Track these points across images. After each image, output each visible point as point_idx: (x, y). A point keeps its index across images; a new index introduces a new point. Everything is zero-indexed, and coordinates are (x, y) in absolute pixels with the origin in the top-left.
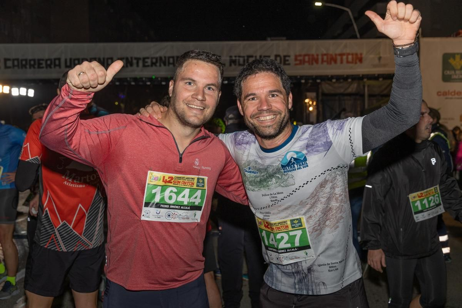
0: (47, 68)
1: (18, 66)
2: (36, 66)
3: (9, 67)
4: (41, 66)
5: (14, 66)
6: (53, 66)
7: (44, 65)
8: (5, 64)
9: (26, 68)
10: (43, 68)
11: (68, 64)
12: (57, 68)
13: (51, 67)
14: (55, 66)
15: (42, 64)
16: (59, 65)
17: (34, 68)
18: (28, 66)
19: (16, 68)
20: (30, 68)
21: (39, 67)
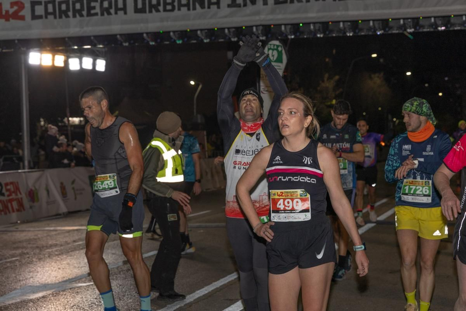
0: (102, 14)
1: (54, 13)
2: (85, 13)
3: (40, 17)
4: (93, 12)
5: (47, 13)
6: (112, 11)
7: (98, 10)
8: (33, 10)
9: (67, 16)
10: (96, 14)
11: (140, 6)
12: (121, 13)
13: (109, 13)
14: (117, 10)
15: (94, 8)
16: (124, 9)
17: (82, 15)
18: (70, 14)
19: (51, 17)
20: (74, 16)
21: (89, 14)
